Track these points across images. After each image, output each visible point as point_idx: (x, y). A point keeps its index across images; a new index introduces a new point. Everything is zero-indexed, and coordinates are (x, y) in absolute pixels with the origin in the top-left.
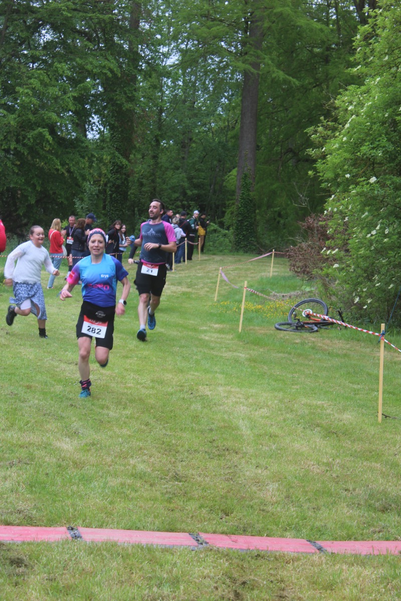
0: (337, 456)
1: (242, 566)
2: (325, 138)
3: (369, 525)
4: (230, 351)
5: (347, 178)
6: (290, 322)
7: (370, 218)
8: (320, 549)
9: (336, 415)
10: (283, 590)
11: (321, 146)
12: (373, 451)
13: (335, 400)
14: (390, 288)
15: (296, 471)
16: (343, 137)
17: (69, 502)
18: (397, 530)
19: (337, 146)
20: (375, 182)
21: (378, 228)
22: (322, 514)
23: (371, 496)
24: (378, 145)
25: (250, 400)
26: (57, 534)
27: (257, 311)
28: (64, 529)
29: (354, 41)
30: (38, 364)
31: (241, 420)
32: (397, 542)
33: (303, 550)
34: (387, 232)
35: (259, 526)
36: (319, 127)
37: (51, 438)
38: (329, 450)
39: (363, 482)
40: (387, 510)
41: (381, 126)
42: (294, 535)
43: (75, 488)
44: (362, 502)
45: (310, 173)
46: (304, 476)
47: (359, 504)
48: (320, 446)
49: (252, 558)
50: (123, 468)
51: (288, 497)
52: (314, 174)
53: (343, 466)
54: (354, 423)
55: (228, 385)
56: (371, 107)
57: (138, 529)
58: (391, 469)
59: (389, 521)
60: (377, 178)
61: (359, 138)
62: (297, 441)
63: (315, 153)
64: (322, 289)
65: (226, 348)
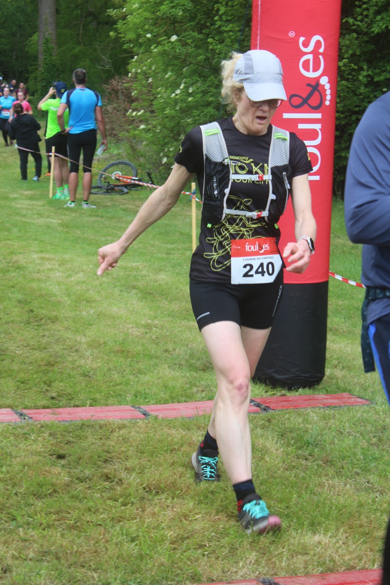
0: (155, 317)
3: (192, 385)
4: (42, 217)
5: (149, 39)
6: (99, 185)
7: (174, 77)
8: (145, 415)
9: (152, 276)
11: (122, 7)
15: (115, 335)
19: (137, 5)
20: (176, 41)
21: (182, 87)
22: (145, 377)
23: (192, 356)
24: (178, 3)
25: (65, 266)
31: (57, 287)
33: (128, 417)
34: (191, 90)
38: (147, 311)
39: (182, 342)
40: (208, 368)
42: (118, 402)
44: (183, 362)
45: (111, 33)
46: (123, 340)
47: (180, 365)
48: (138, 308)
49: (77, 428)
52: (116, 35)
53: (161, 327)
54: (170, 283)
55: (42, 252)
59: (211, 380)
60: (178, 36)
62: (115, 305)
63: (115, 13)
64: (129, 151)
65: (38, 214)
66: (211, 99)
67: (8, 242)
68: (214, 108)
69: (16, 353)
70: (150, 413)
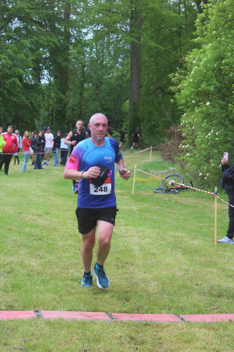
0: (191, 265)
1: (137, 330)
2: (180, 80)
3: (211, 305)
4: (127, 206)
5: (193, 103)
6: (162, 188)
7: (207, 126)
8: (182, 320)
9: (190, 241)
10: (161, 344)
11: (178, 84)
12: (212, 262)
13: (189, 232)
14: (219, 167)
15: (167, 274)
16: (190, 79)
17: (34, 296)
18: (227, 307)
19: (187, 84)
20: (209, 105)
21: (212, 132)
22: (183, 299)
23: (212, 288)
24: (211, 83)
25: (140, 234)
26: (29, 315)
27: (143, 182)
28: (32, 312)
29: (195, 23)
30: (15, 216)
31: (134, 246)
32: (227, 314)
33: (173, 320)
34: (217, 134)
35: (146, 307)
36: (176, 73)
37: (24, 258)
38: (186, 262)
39: (206, 280)
40: (221, 296)
41: (212, 72)
42: (167, 312)
43: (38, 287)
44: (206, 292)
45: (172, 100)
46: (172, 277)
47: (204, 293)
48: (181, 260)
49: (143, 325)
50: (66, 275)
51: (163, 289)
52: (174, 101)
53: (194, 271)
54: (201, 246)
55: (126, 225)
56: (206, 61)
57: (76, 310)
58: (223, 272)
59: (222, 302)
60: (210, 102)
61: (200, 80)
62: (168, 257)
63: (174, 89)
64: (180, 168)
65: (125, 204)
66: (229, 139)
68: (231, 144)
70: (185, 319)
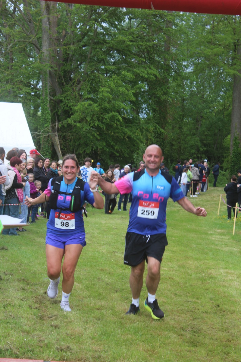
4: (228, 246)
30: (108, 255)
31: (235, 292)
55: (226, 268)
65: (225, 244)
67: (206, 261)
69: (207, 332)
